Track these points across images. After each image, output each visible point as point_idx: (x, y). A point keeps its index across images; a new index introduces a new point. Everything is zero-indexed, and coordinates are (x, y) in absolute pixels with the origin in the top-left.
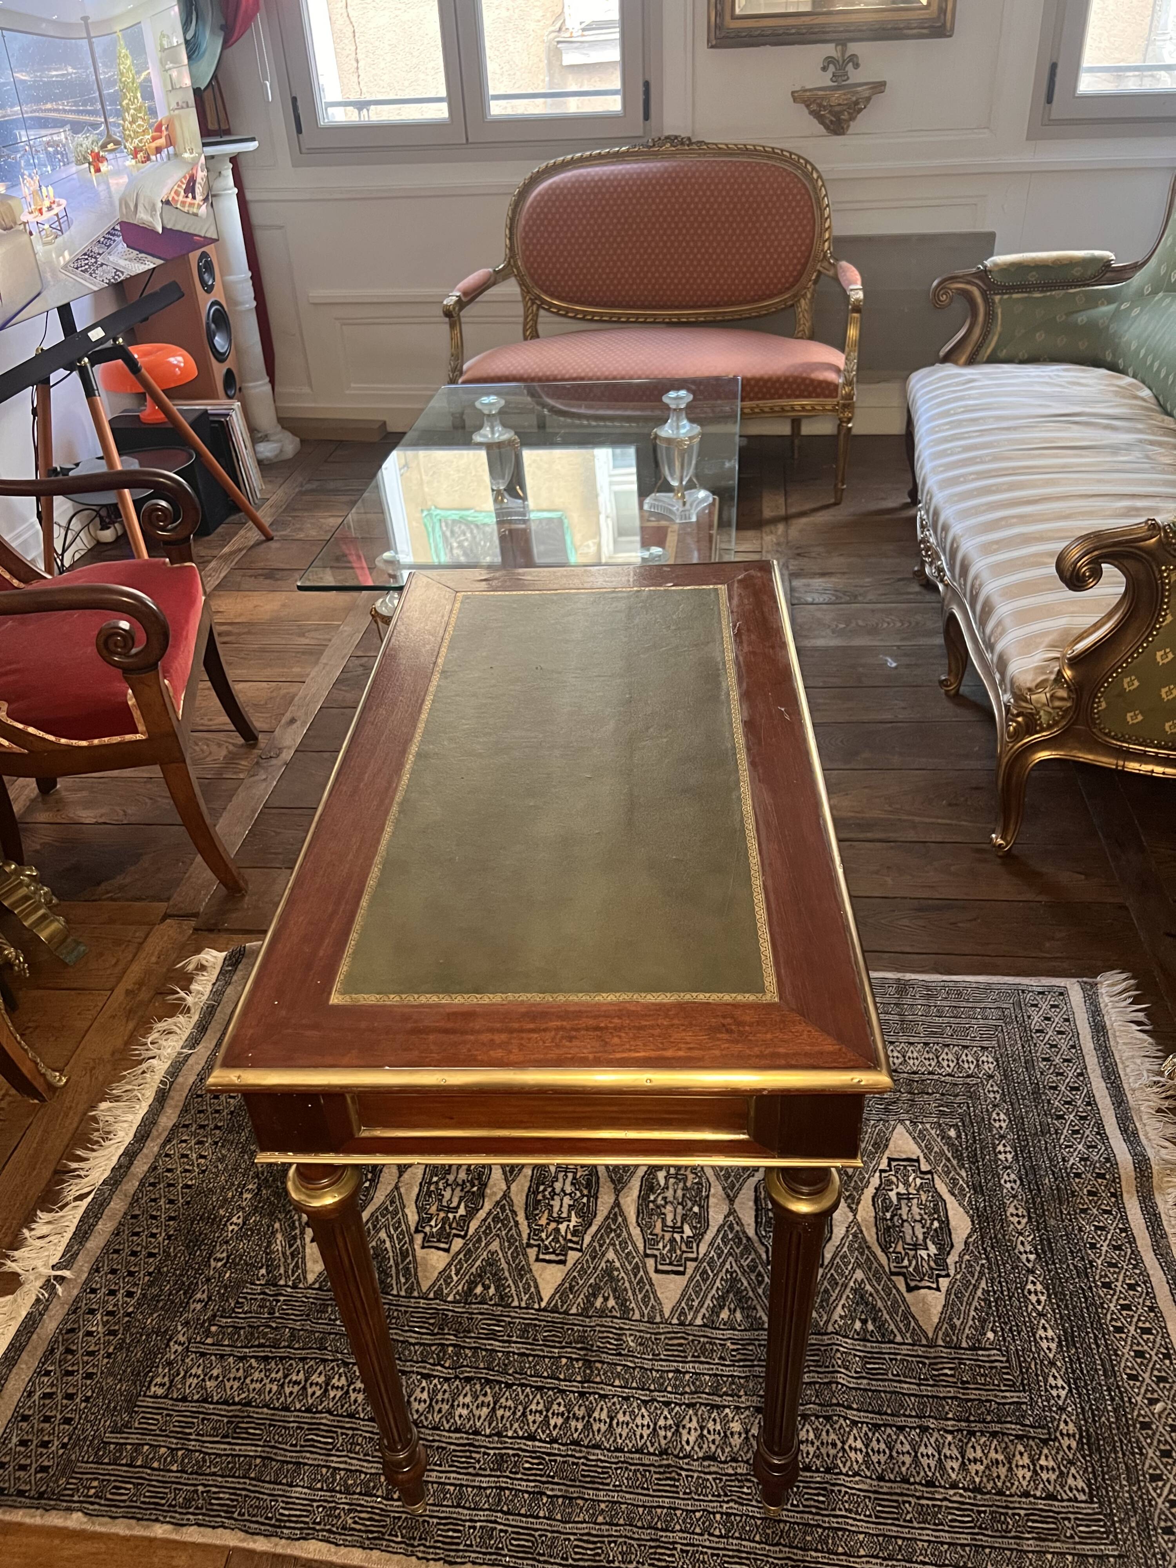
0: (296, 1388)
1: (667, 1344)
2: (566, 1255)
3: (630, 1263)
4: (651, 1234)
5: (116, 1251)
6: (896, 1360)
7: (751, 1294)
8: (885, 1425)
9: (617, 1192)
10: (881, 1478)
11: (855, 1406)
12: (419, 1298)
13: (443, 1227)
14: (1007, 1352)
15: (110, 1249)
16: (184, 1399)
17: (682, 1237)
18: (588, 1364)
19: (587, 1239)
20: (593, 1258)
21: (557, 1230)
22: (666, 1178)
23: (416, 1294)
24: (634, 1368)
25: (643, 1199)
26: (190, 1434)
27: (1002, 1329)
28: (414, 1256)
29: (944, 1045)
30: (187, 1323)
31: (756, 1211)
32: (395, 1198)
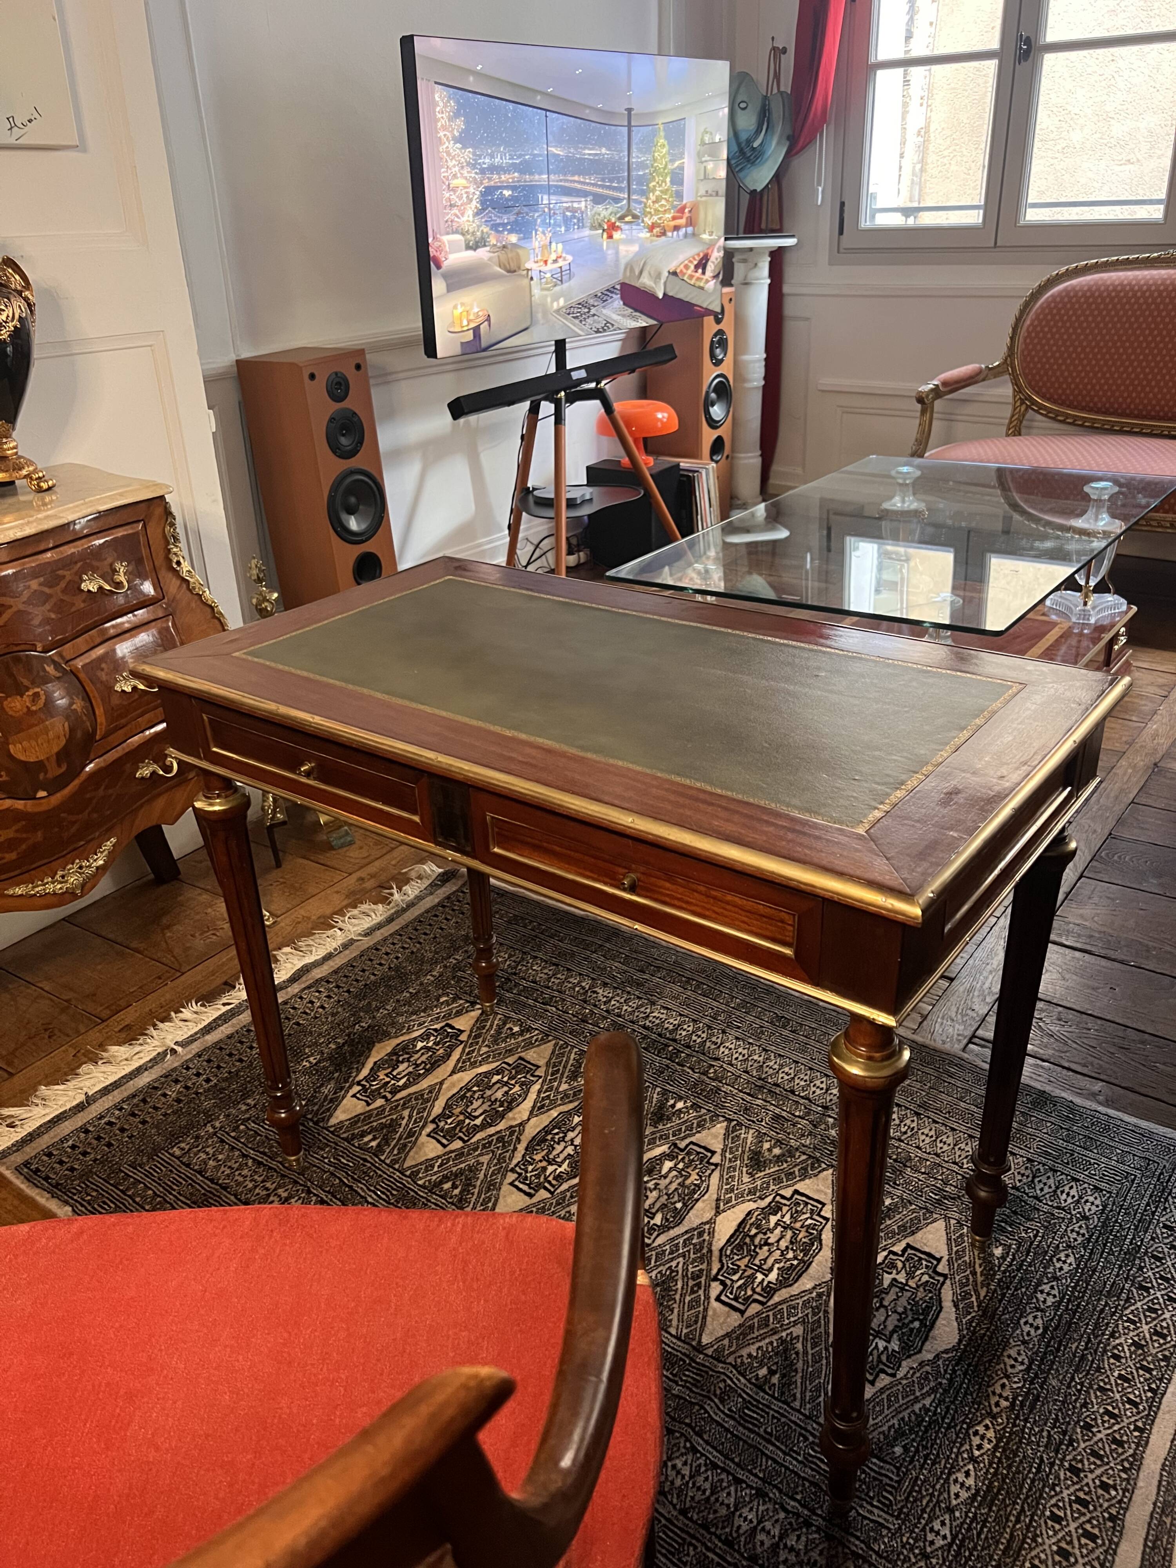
0: (265, 1192)
2: (537, 1191)
5: (221, 1049)
6: (779, 1420)
7: (677, 1297)
8: (723, 1470)
10: (684, 1512)
11: (706, 1437)
12: (397, 1170)
13: (455, 1128)
14: (905, 1474)
15: (218, 1046)
16: (188, 1165)
19: (565, 1186)
20: (558, 1204)
21: (544, 1169)
22: (671, 1170)
23: (397, 1166)
27: (917, 1451)
28: (417, 1139)
29: (1051, 1169)
30: (228, 1116)
31: (736, 1231)
32: (435, 1090)
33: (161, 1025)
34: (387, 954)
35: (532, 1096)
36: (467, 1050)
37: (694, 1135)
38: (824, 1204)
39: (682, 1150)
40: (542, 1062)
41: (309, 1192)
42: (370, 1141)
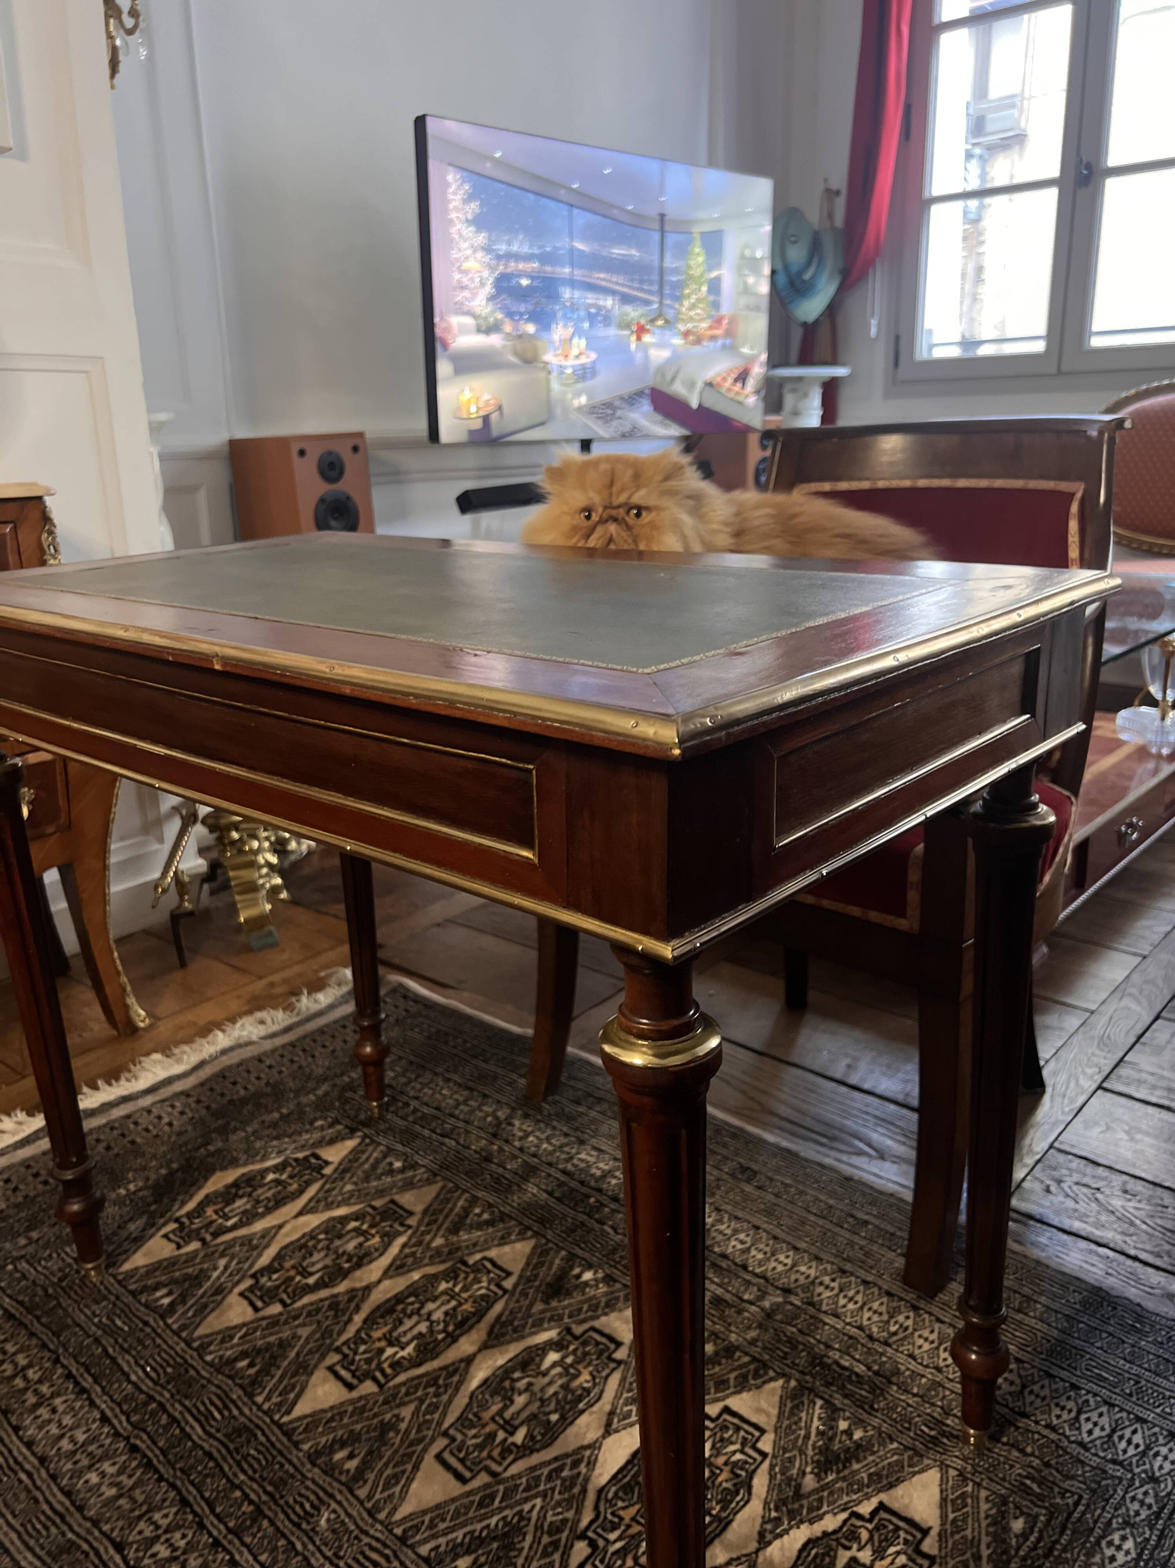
1: (362, 1553)
2: (361, 1381)
3: (419, 1431)
4: (475, 1415)
5: (28, 1167)
9: (485, 1347)
13: (278, 1287)
15: (27, 1163)
17: (505, 1440)
18: (259, 1513)
19: (402, 1378)
20: (386, 1403)
21: (381, 1351)
22: (554, 1365)
23: (184, 1334)
24: (297, 1553)
25: (505, 1373)
29: (1106, 1402)
31: (628, 1463)
32: (269, 1235)
35: (394, 1250)
37: (598, 1317)
38: (762, 1431)
39: (576, 1338)
41: (57, 1361)
42: (162, 1297)
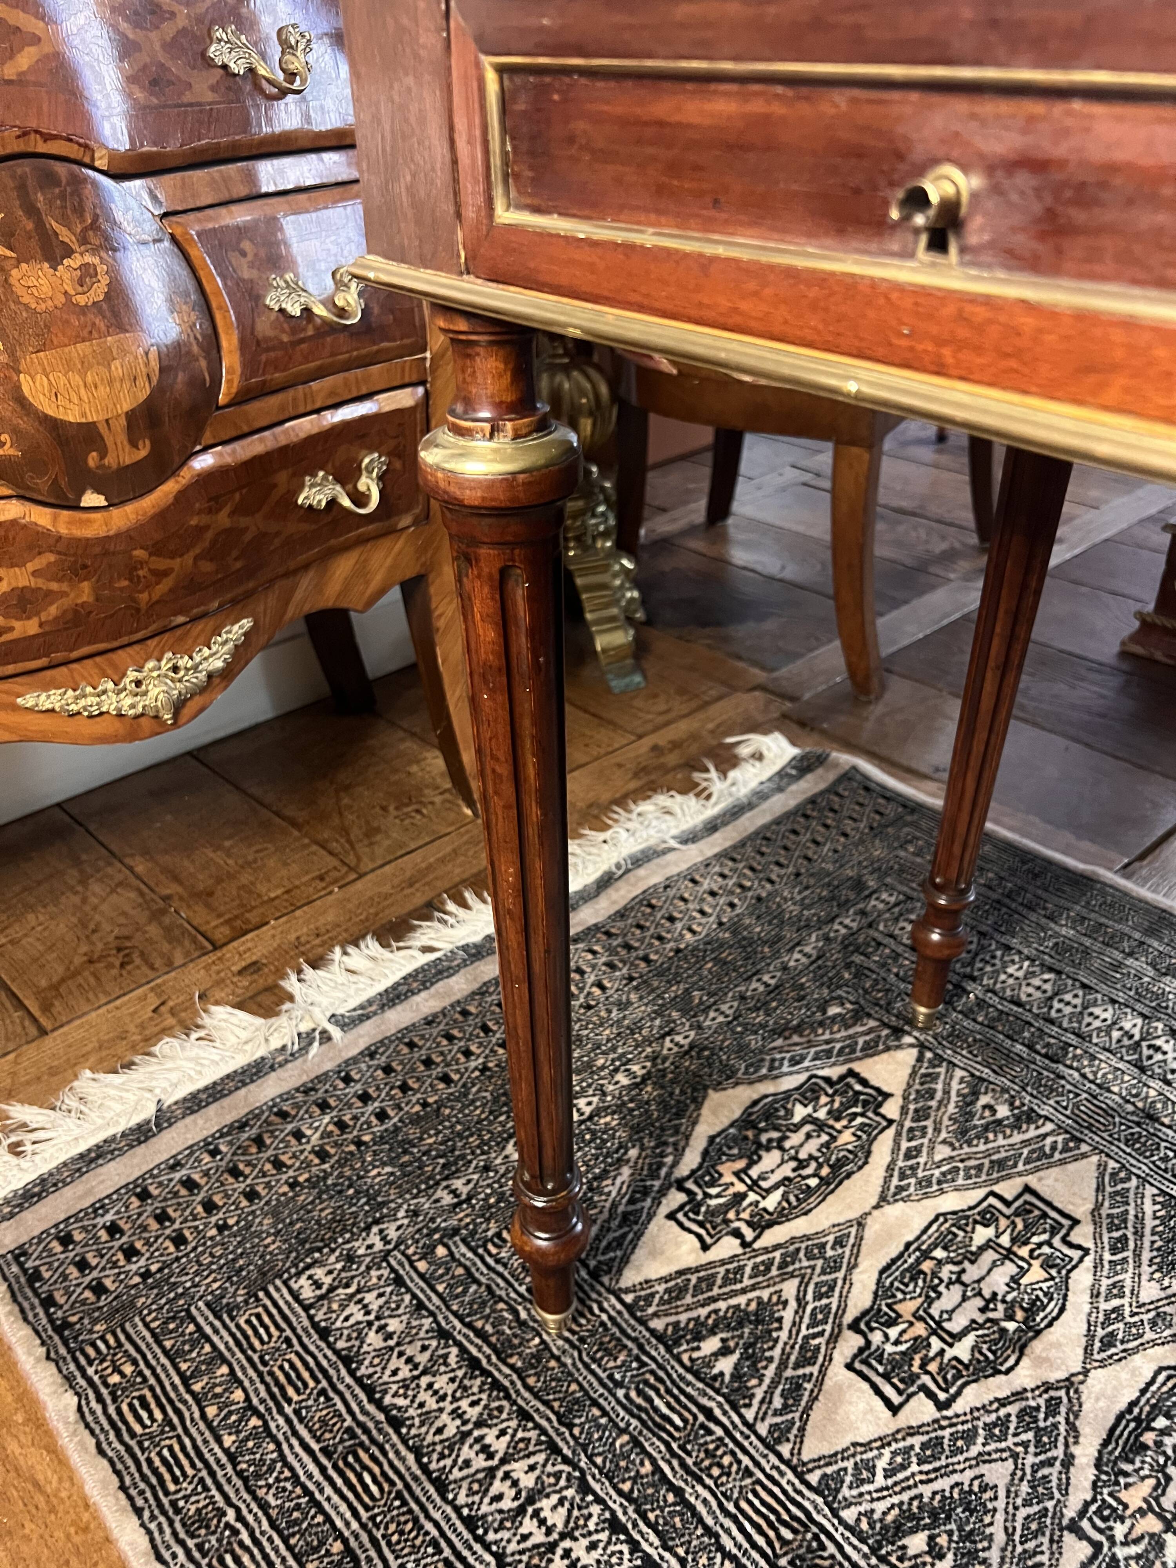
0: (479, 1463)
5: (411, 1045)
16: (324, 1334)
23: (785, 1449)
26: (289, 1401)
28: (823, 1372)
30: (416, 1213)
32: (848, 1241)
33: (308, 972)
34: (713, 894)
35: (1079, 1303)
36: (905, 1145)
40: (1082, 1209)
41: (583, 1485)
42: (716, 1356)
